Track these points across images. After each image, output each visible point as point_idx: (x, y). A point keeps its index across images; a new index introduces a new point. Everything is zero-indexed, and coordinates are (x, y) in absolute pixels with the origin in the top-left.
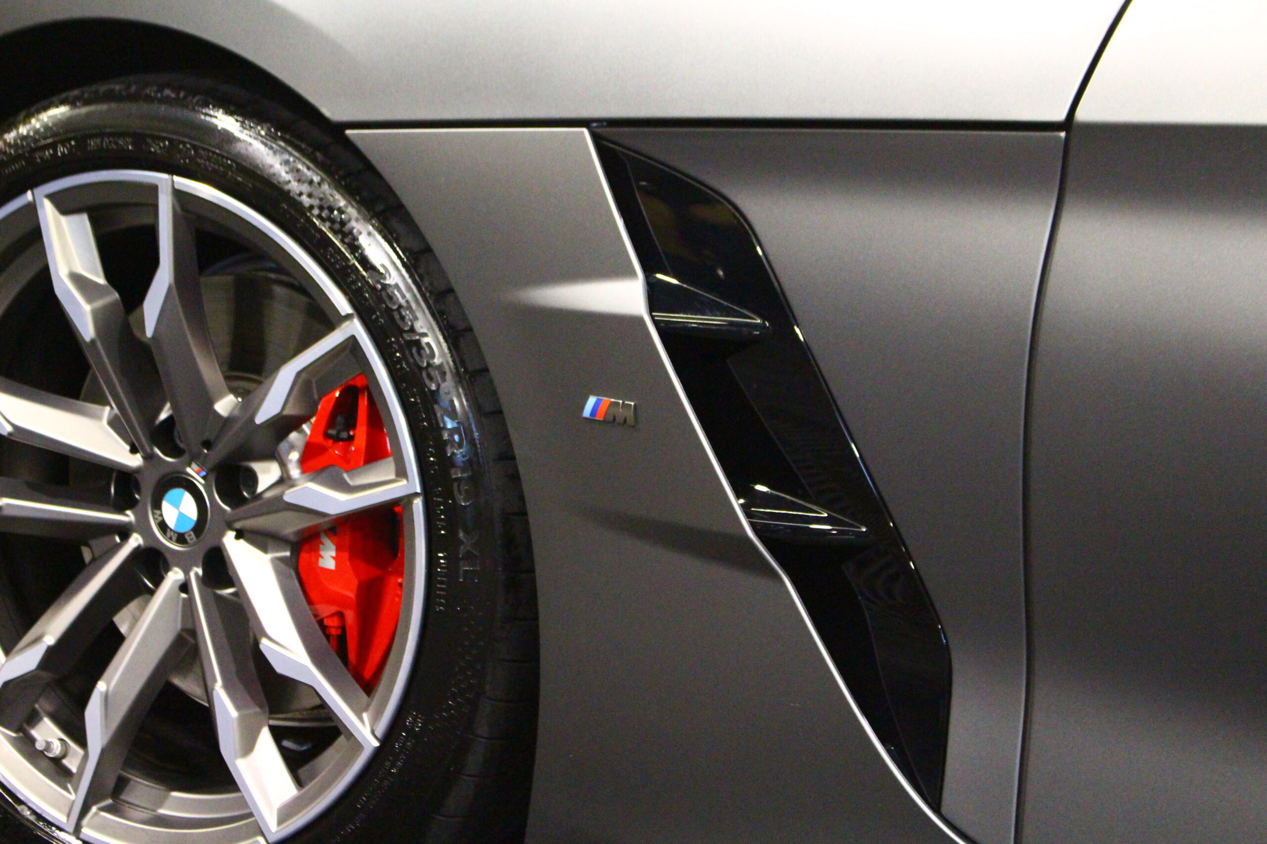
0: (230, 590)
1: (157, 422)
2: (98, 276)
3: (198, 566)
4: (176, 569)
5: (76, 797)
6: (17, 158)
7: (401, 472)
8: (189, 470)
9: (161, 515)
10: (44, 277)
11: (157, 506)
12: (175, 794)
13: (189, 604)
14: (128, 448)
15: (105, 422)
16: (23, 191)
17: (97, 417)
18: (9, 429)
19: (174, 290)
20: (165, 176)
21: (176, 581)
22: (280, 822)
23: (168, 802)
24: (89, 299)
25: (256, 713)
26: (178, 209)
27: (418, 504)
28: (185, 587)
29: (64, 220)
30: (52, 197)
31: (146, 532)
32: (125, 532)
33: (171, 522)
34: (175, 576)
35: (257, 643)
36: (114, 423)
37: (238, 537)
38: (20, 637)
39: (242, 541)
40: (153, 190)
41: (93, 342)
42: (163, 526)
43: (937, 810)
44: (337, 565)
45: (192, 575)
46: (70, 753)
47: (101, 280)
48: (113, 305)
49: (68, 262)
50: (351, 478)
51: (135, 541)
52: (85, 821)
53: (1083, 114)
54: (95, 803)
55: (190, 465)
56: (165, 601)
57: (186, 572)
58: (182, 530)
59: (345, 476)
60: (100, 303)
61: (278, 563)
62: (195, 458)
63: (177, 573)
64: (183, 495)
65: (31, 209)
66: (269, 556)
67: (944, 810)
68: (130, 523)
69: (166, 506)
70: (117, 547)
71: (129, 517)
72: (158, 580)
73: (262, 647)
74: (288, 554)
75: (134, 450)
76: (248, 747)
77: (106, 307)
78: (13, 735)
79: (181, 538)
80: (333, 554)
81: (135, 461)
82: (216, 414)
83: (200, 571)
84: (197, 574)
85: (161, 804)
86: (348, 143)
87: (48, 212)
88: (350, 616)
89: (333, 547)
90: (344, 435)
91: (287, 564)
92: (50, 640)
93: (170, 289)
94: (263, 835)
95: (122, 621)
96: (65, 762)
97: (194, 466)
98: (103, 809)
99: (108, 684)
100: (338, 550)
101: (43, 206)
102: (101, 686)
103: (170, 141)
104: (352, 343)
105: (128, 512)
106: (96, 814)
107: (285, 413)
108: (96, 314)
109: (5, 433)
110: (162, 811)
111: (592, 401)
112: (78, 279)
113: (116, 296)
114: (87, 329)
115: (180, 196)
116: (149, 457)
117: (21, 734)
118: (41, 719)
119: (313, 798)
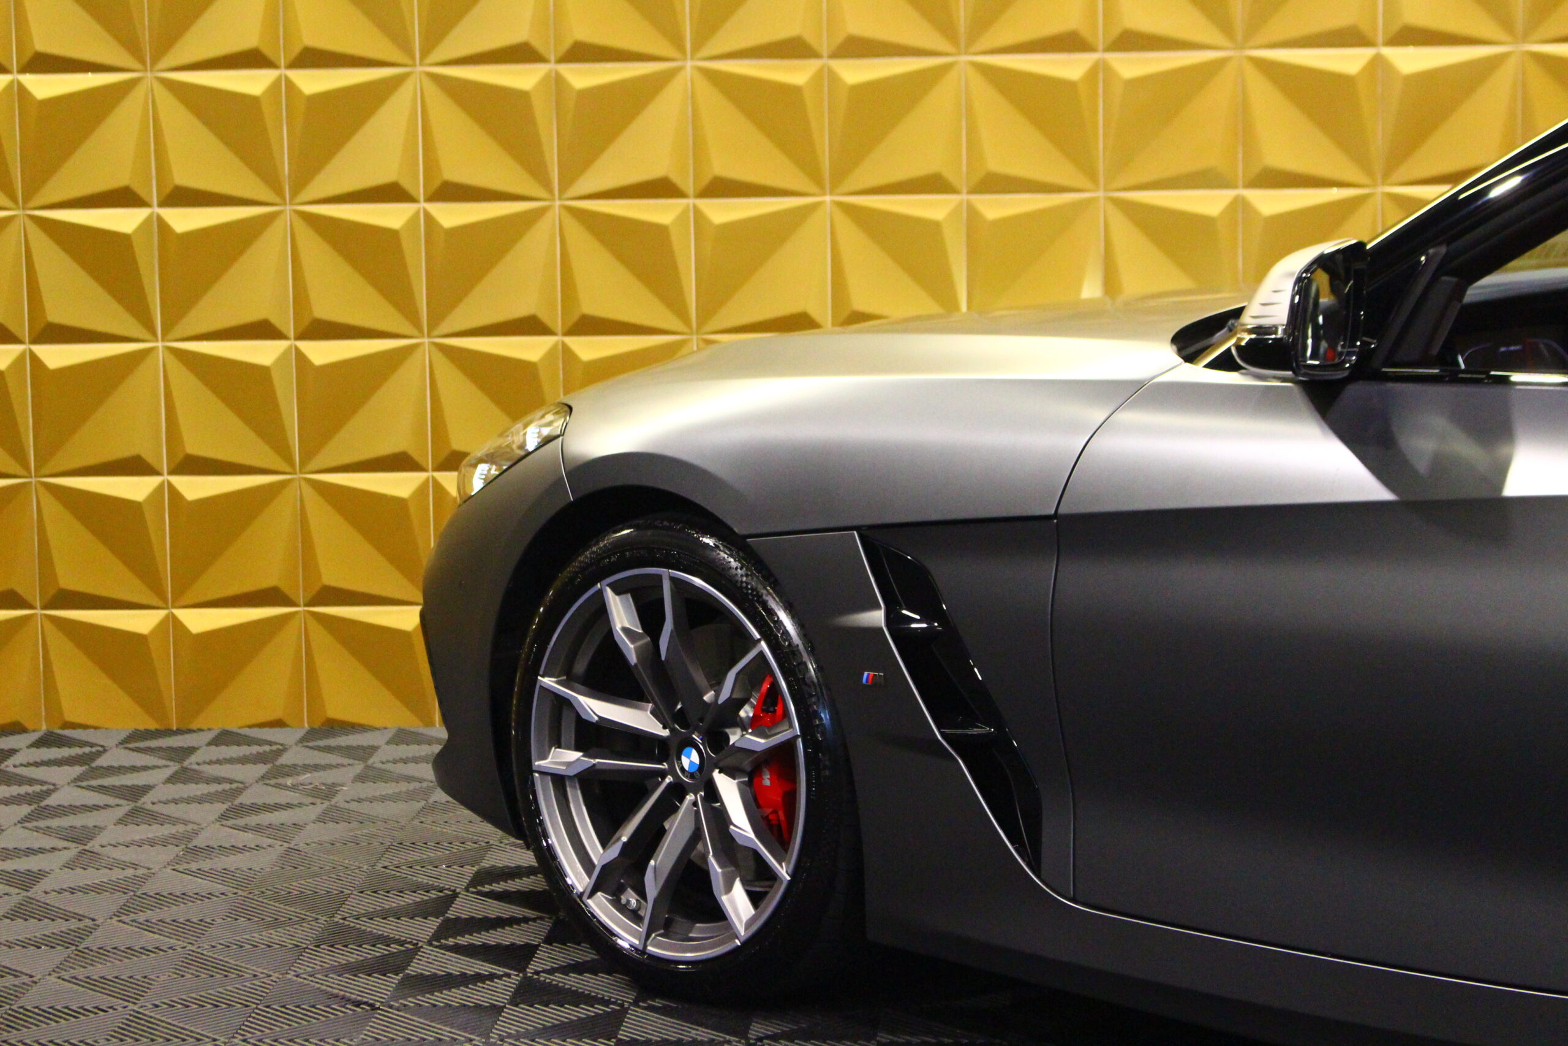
0: (719, 804)
1: (676, 710)
2: (638, 628)
3: (701, 791)
4: (691, 794)
5: (642, 929)
6: (591, 564)
7: (791, 726)
8: (694, 736)
9: (681, 763)
10: (610, 633)
11: (679, 759)
12: (698, 925)
13: (697, 813)
14: (661, 726)
15: (649, 712)
16: (594, 584)
17: (643, 709)
18: (596, 718)
19: (675, 634)
20: (665, 570)
21: (690, 800)
22: (746, 929)
23: (694, 930)
24: (633, 641)
25: (732, 871)
26: (673, 587)
27: (800, 743)
28: (695, 804)
29: (617, 598)
30: (610, 585)
31: (675, 775)
32: (663, 774)
33: (686, 766)
34: (690, 797)
35: (727, 828)
36: (653, 713)
37: (720, 772)
38: (611, 838)
39: (722, 774)
40: (659, 578)
41: (636, 665)
42: (682, 769)
43: (1038, 877)
44: (771, 783)
45: (698, 796)
46: (642, 907)
47: (640, 631)
48: (647, 644)
49: (621, 622)
50: (769, 731)
51: (669, 779)
52: (649, 942)
53: (1061, 511)
54: (653, 932)
55: (694, 733)
56: (685, 812)
57: (696, 796)
58: (692, 770)
59: (767, 731)
60: (639, 643)
61: (741, 786)
62: (696, 729)
63: (691, 796)
64: (691, 752)
65: (600, 593)
66: (736, 781)
67: (1043, 877)
68: (664, 770)
69: (684, 758)
70: (660, 784)
71: (665, 766)
72: (682, 799)
73: (730, 831)
74: (747, 779)
75: (665, 728)
76: (729, 888)
77: (641, 647)
78: (610, 898)
79: (692, 776)
80: (769, 777)
81: (665, 733)
82: (704, 701)
83: (703, 794)
84: (701, 795)
85: (690, 932)
86: (748, 546)
87: (609, 593)
88: (781, 814)
89: (768, 772)
90: (772, 709)
91: (746, 785)
92: (624, 839)
93: (672, 632)
94: (738, 938)
95: (667, 825)
96: (639, 912)
97: (696, 733)
98: (659, 935)
99: (656, 862)
100: (771, 775)
101: (606, 590)
102: (652, 862)
103: (666, 550)
104: (761, 654)
105: (665, 764)
106: (654, 938)
107: (734, 696)
108: (635, 648)
109: (594, 721)
110: (691, 935)
111: (866, 674)
112: (626, 630)
113: (649, 639)
114: (633, 659)
115: (674, 580)
116: (672, 730)
117: (615, 898)
118: (626, 889)
119: (763, 912)
